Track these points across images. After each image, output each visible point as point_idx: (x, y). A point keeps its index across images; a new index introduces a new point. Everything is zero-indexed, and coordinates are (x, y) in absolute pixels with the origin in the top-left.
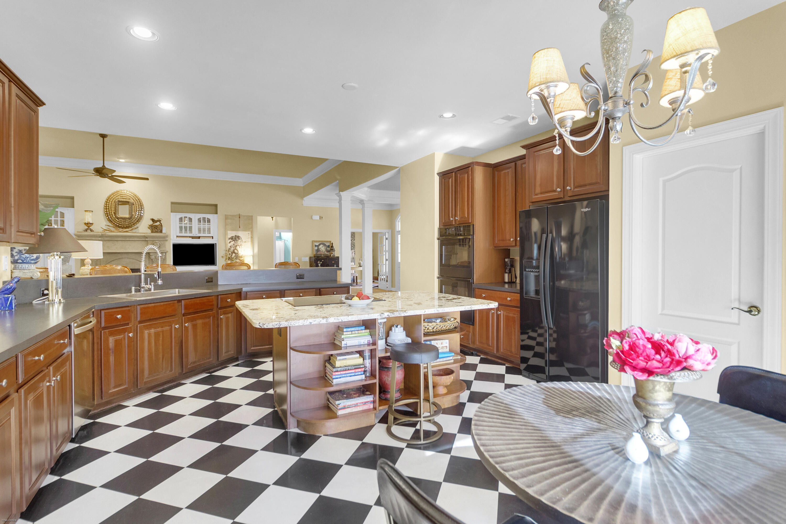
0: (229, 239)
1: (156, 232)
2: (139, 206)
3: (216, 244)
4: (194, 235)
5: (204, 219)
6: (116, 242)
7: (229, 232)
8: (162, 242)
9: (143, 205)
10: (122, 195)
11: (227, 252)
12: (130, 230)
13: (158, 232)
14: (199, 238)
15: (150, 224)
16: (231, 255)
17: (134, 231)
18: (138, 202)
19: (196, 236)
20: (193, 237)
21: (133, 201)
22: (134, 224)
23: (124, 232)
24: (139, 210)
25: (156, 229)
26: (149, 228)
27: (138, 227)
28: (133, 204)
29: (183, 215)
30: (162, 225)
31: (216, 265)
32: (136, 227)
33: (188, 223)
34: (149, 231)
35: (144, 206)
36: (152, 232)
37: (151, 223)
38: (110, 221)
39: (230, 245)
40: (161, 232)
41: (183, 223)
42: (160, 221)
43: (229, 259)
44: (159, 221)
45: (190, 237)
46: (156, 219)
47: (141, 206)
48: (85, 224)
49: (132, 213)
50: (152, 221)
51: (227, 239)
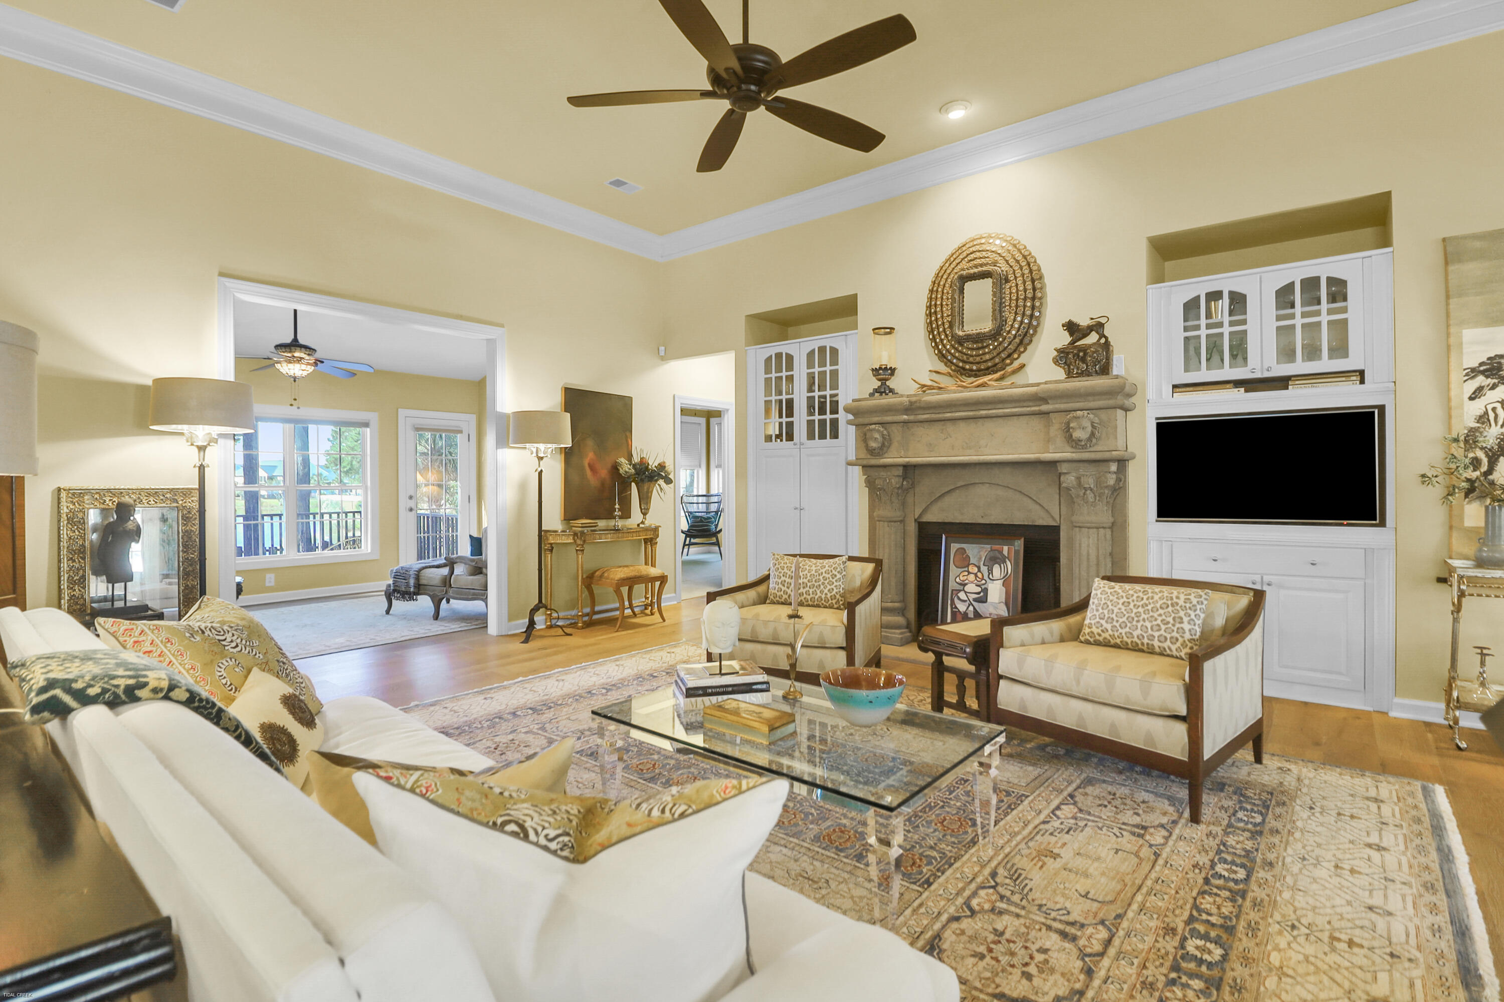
0: (1473, 373)
1: (1081, 374)
2: (1024, 282)
3: (1382, 408)
4: (1258, 375)
5: (1310, 284)
6: (950, 428)
7: (1469, 334)
8: (1103, 415)
9: (1041, 278)
10: (972, 256)
11: (1458, 451)
12: (997, 380)
13: (1089, 375)
14: (1281, 383)
15: (1059, 346)
16: (1484, 468)
17: (1007, 382)
18: (1021, 268)
19: (1267, 375)
20: (1250, 385)
21: (1005, 267)
22: (1009, 356)
23: (978, 386)
24: (1025, 299)
25: (1083, 360)
26: (1056, 361)
27: (1023, 366)
28: (1007, 280)
29: (1200, 286)
30: (1107, 345)
31: (1382, 524)
32: (1016, 364)
33: (1226, 319)
34: (1059, 373)
35: (1047, 280)
36: (1069, 375)
37: (1065, 339)
38: (942, 356)
39: (1478, 407)
40: (1105, 370)
41: (1203, 322)
42: (1101, 325)
43: (1468, 493)
44: (1098, 327)
45: (1238, 383)
46: (1084, 321)
47: (1033, 281)
48: (876, 372)
49: (1001, 312)
50: (1066, 333)
51: (1457, 376)
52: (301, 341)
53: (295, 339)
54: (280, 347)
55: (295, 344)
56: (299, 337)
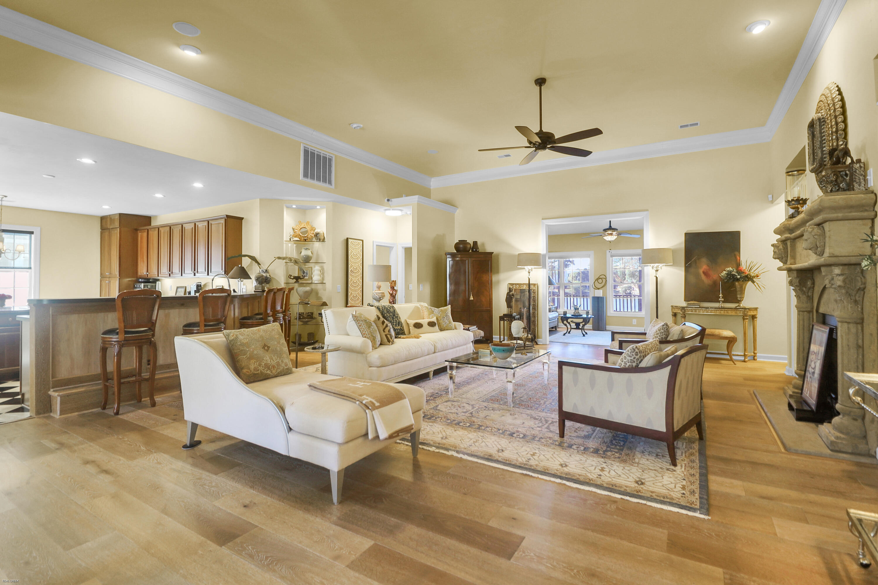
28: (825, 122)
52: (613, 226)
53: (610, 226)
54: (605, 230)
55: (610, 228)
56: (611, 225)
